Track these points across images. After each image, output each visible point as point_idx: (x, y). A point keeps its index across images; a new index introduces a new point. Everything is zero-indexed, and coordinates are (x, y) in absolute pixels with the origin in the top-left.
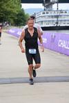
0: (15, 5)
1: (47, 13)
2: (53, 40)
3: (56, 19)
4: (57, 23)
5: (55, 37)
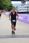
0: (9, 2)
2: (26, 18)
3: (27, 8)
4: (28, 10)
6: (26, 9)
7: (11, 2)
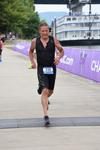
0: (25, 7)
1: (74, 19)
2: (83, 61)
3: (87, 29)
4: (89, 34)
5: (86, 55)
6: (83, 31)
7: (34, 8)
